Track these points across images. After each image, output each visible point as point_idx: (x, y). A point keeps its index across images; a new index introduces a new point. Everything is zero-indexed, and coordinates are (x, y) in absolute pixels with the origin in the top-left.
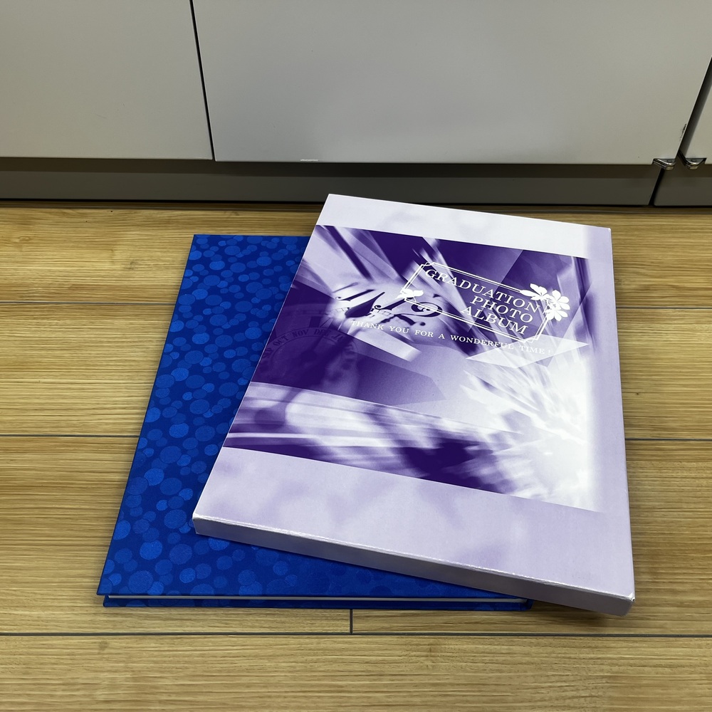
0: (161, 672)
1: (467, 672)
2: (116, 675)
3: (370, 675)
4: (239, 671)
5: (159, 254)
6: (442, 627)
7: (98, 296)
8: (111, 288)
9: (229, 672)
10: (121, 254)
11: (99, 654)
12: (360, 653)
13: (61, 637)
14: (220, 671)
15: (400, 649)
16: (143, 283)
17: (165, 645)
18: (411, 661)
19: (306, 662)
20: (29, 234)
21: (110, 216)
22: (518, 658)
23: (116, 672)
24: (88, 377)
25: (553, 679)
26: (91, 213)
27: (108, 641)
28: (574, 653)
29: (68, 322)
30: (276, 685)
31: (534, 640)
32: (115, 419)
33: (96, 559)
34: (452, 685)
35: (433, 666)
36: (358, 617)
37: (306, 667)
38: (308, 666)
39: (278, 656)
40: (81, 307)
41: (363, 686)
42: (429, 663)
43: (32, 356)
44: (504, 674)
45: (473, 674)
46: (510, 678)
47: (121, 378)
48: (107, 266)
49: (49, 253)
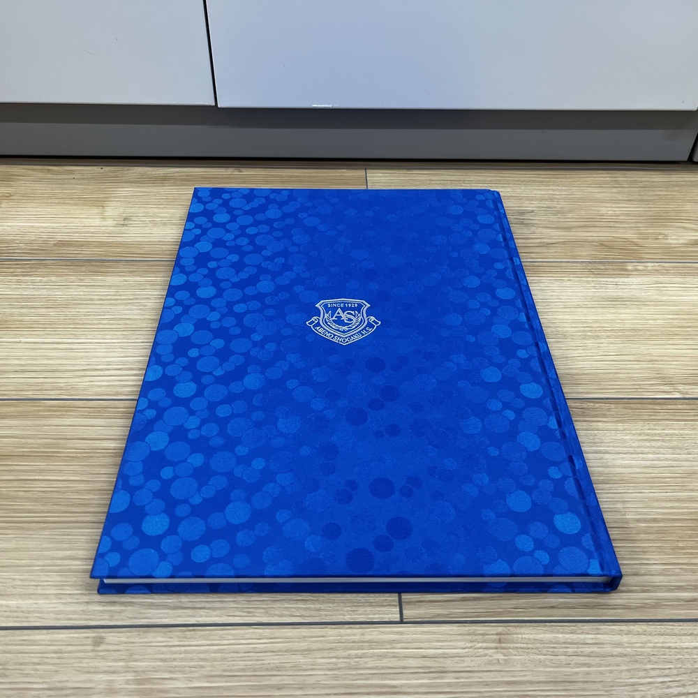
0: (170, 672)
1: (547, 666)
2: (114, 677)
3: (429, 671)
4: (267, 670)
5: (156, 210)
6: (510, 612)
7: (87, 253)
8: (101, 244)
9: (255, 670)
10: (114, 210)
11: (93, 651)
12: (414, 645)
13: (45, 631)
14: (243, 670)
15: (463, 640)
16: (138, 239)
17: (174, 638)
18: (478, 654)
19: (349, 657)
20: (10, 190)
21: (100, 173)
22: (608, 649)
23: (114, 672)
24: (76, 337)
25: (653, 673)
26: (79, 170)
27: (104, 635)
28: (673, 642)
29: (53, 278)
30: (313, 687)
31: (624, 627)
32: (108, 381)
33: (89, 537)
34: (531, 683)
35: (505, 660)
36: (409, 603)
37: (350, 663)
38: (352, 662)
39: (314, 650)
40: (69, 264)
41: (421, 686)
42: (501, 657)
43: (12, 315)
44: (593, 669)
45: (556, 669)
46: (601, 673)
47: (115, 337)
48: (97, 222)
49: (31, 209)
